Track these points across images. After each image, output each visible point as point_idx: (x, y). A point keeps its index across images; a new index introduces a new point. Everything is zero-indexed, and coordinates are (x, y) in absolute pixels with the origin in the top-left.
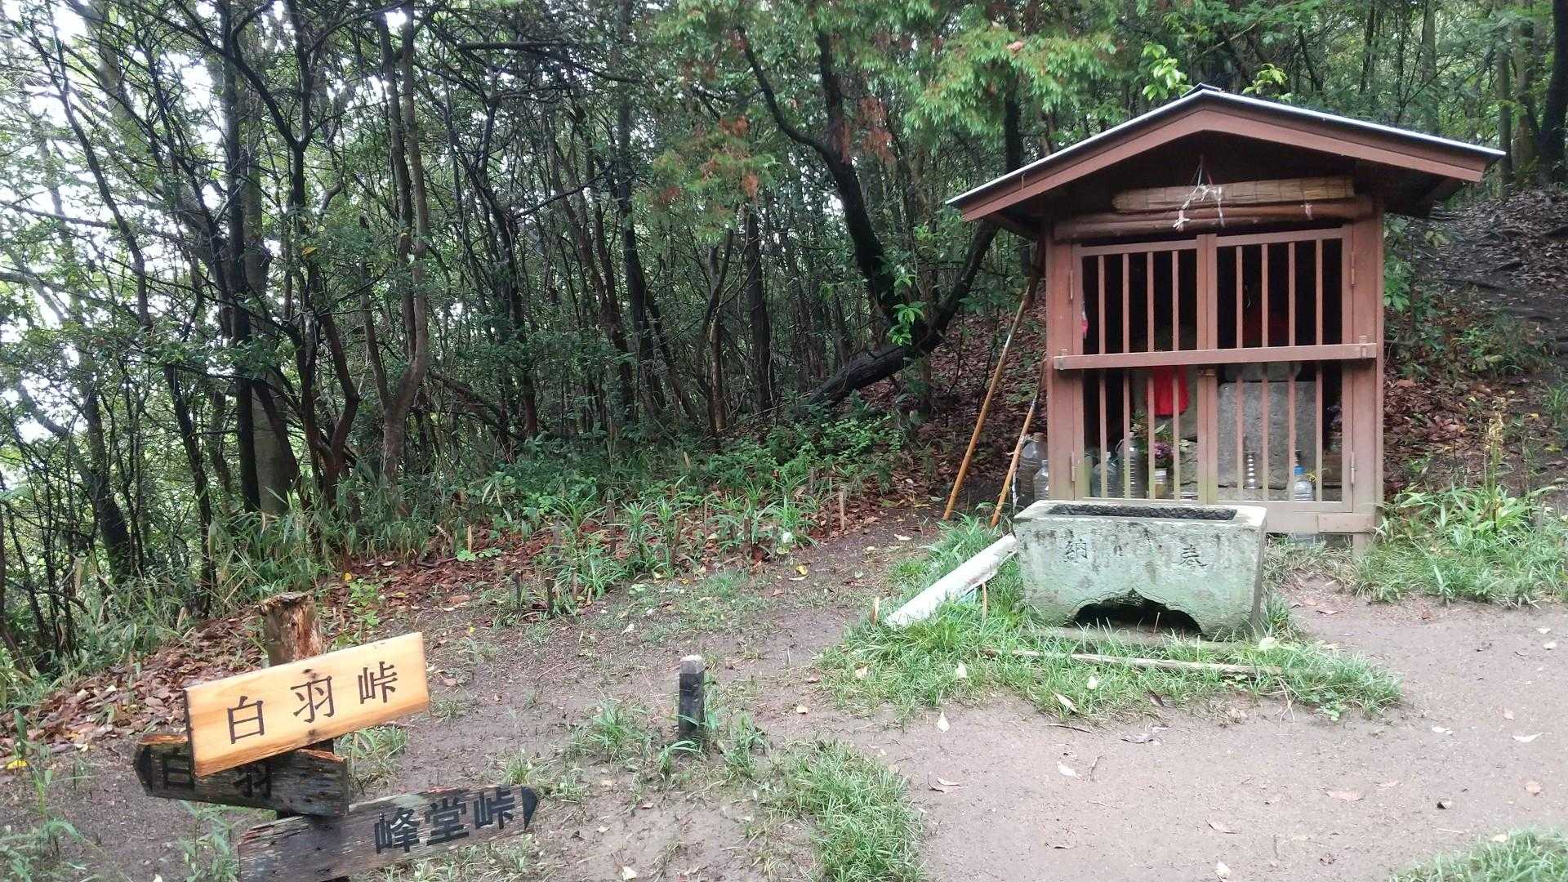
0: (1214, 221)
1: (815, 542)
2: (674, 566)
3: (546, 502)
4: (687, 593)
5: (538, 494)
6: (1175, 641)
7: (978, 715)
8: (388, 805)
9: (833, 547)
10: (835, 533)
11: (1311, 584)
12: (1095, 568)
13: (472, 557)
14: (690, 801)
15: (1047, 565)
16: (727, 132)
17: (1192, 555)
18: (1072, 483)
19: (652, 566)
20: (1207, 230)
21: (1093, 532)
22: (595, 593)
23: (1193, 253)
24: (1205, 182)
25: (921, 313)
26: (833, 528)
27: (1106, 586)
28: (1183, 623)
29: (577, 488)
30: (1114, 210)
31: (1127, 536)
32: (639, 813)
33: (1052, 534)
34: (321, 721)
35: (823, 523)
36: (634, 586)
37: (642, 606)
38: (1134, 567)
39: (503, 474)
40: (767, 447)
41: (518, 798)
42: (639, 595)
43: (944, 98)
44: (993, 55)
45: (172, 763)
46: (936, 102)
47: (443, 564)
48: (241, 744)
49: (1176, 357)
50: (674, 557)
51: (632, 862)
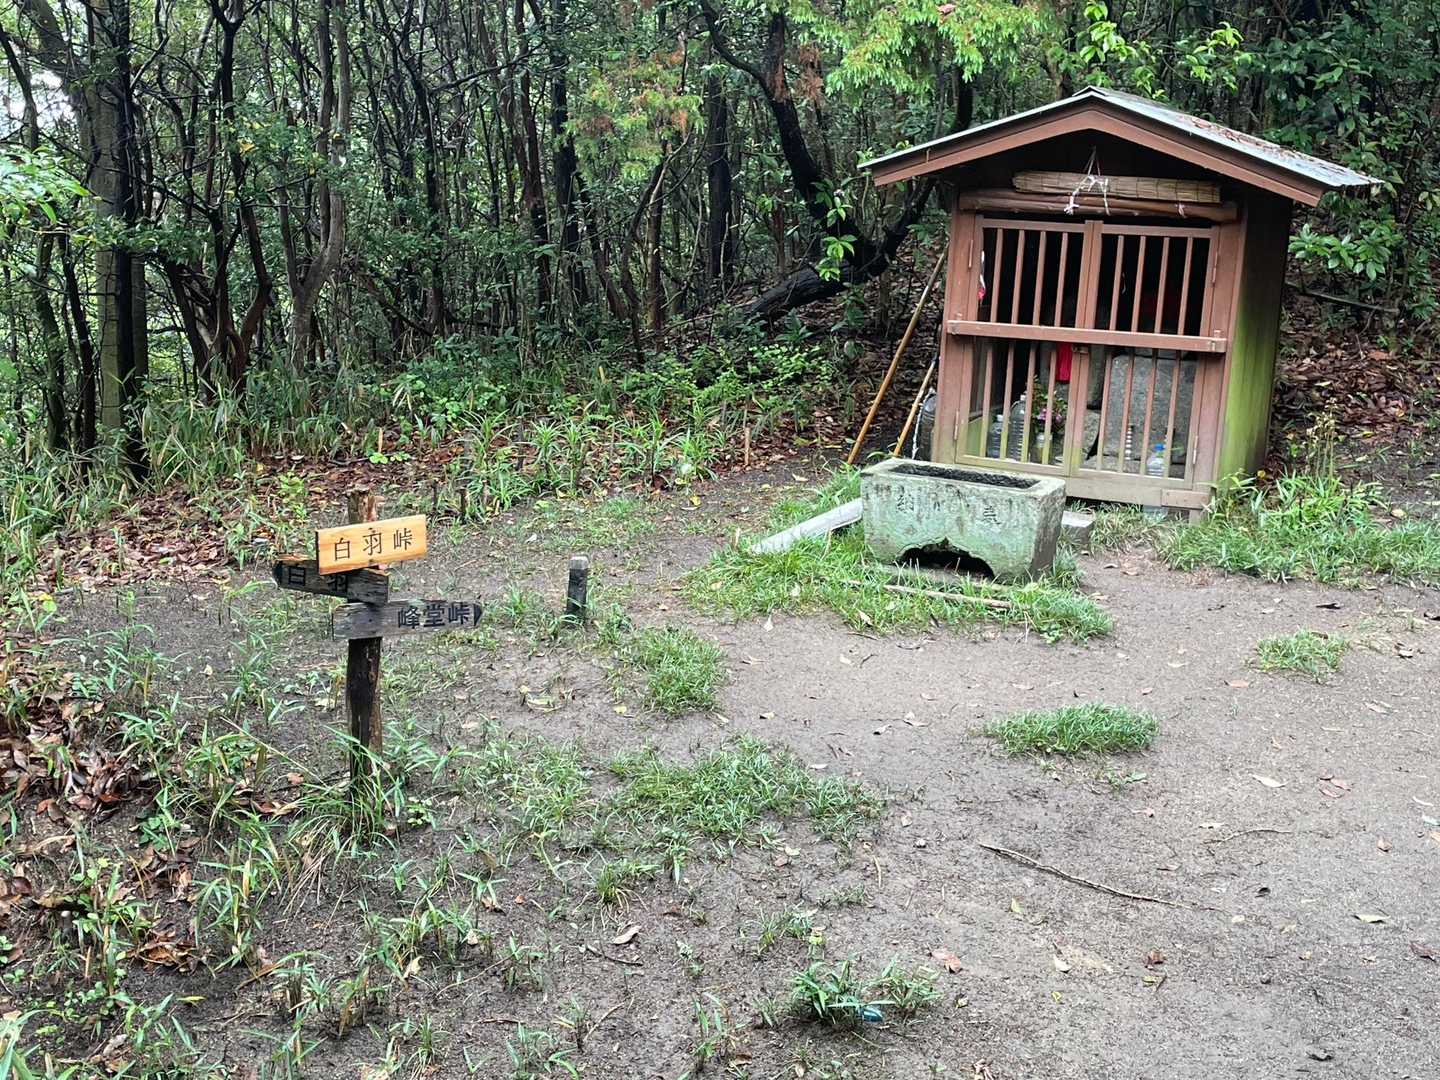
0: (1099, 210)
1: (715, 476)
2: (577, 486)
3: (453, 407)
4: (586, 513)
5: (445, 399)
6: (967, 581)
7: (798, 622)
8: (405, 603)
9: (732, 482)
10: (737, 468)
11: (1139, 550)
12: (919, 519)
13: (384, 460)
14: (571, 654)
15: (883, 514)
16: (660, 67)
17: (990, 515)
18: (955, 441)
19: (557, 484)
20: (1094, 216)
21: (920, 489)
22: (502, 505)
23: (1080, 236)
24: (1094, 172)
25: (851, 249)
26: (736, 463)
27: (925, 535)
28: (977, 567)
29: (486, 396)
30: (1013, 188)
31: (944, 495)
32: (534, 659)
33: (888, 488)
34: (375, 556)
35: (728, 457)
36: (539, 502)
37: (545, 520)
38: (948, 521)
39: (413, 377)
40: (689, 366)
41: (472, 609)
42: (542, 511)
43: (869, 60)
44: (921, 17)
45: (294, 571)
46: (860, 64)
47: (354, 464)
48: (340, 562)
49: (1056, 332)
50: (578, 478)
51: (528, 683)
